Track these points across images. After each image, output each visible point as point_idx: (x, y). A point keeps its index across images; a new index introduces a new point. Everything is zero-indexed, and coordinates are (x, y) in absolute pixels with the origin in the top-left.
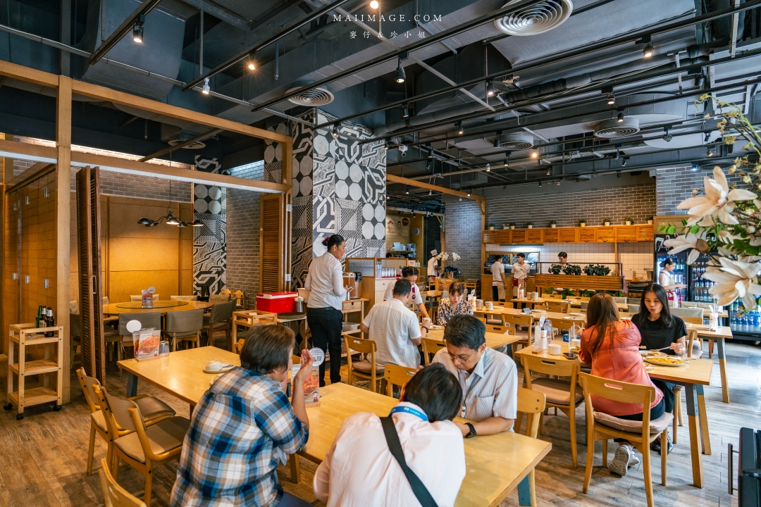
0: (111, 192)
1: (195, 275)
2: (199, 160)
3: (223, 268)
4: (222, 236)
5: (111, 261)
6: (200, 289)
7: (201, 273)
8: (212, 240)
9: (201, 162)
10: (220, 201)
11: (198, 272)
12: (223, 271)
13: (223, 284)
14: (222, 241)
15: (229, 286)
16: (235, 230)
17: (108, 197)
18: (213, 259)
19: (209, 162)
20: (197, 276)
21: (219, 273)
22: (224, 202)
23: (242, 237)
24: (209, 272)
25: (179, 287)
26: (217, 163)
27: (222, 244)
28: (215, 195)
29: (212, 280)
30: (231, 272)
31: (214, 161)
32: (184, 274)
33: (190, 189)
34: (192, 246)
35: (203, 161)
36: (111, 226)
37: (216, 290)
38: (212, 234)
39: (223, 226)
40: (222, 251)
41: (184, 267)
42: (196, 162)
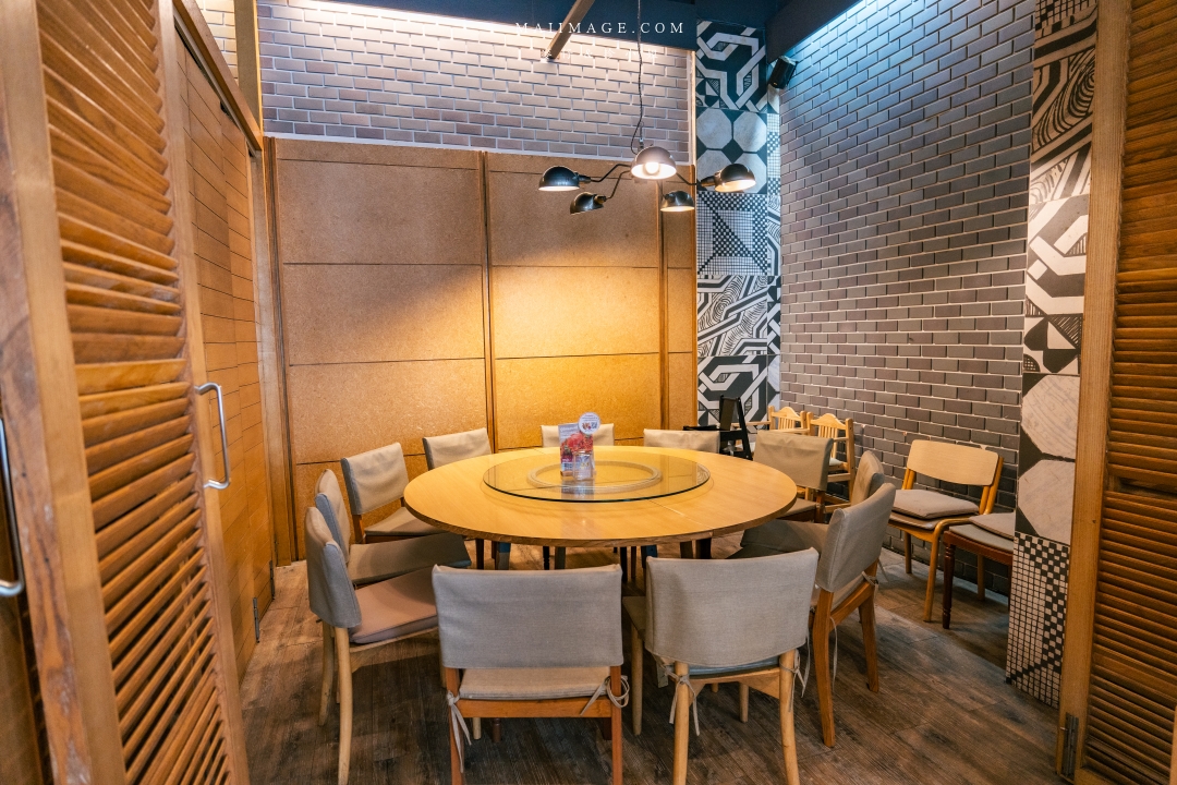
0: (491, 144)
1: (701, 366)
2: (706, 36)
3: (773, 347)
4: (771, 255)
5: (496, 331)
6: (714, 405)
7: (717, 362)
8: (743, 268)
9: (712, 42)
10: (763, 154)
11: (709, 359)
12: (772, 355)
13: (773, 393)
14: (770, 271)
15: (789, 399)
16: (811, 234)
17: (483, 158)
18: (746, 322)
19: (734, 40)
20: (708, 371)
21: (762, 362)
22: (775, 158)
23: (838, 250)
24: (738, 360)
25: (662, 400)
26: (754, 43)
27: (770, 280)
28: (750, 138)
29: (744, 380)
30: (798, 359)
31: (747, 38)
32: (675, 363)
33: (685, 127)
34: (695, 285)
35: (719, 37)
36: (493, 237)
37: (756, 407)
38: (744, 252)
39: (772, 226)
40: (769, 298)
41: (672, 346)
42: (700, 41)
